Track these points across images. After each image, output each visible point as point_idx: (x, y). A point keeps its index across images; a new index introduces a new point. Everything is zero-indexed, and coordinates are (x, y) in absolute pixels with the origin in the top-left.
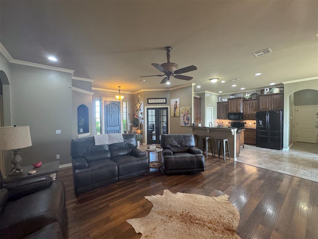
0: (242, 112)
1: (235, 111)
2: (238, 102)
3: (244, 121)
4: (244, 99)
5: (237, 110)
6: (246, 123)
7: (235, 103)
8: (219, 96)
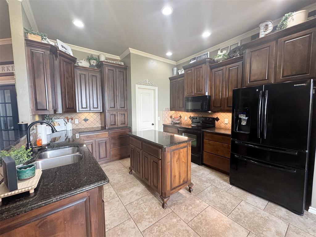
0: (207, 94)
1: (195, 92)
2: (200, 71)
3: (215, 116)
4: (214, 65)
5: (199, 89)
6: (217, 119)
7: (195, 76)
8: (172, 67)
